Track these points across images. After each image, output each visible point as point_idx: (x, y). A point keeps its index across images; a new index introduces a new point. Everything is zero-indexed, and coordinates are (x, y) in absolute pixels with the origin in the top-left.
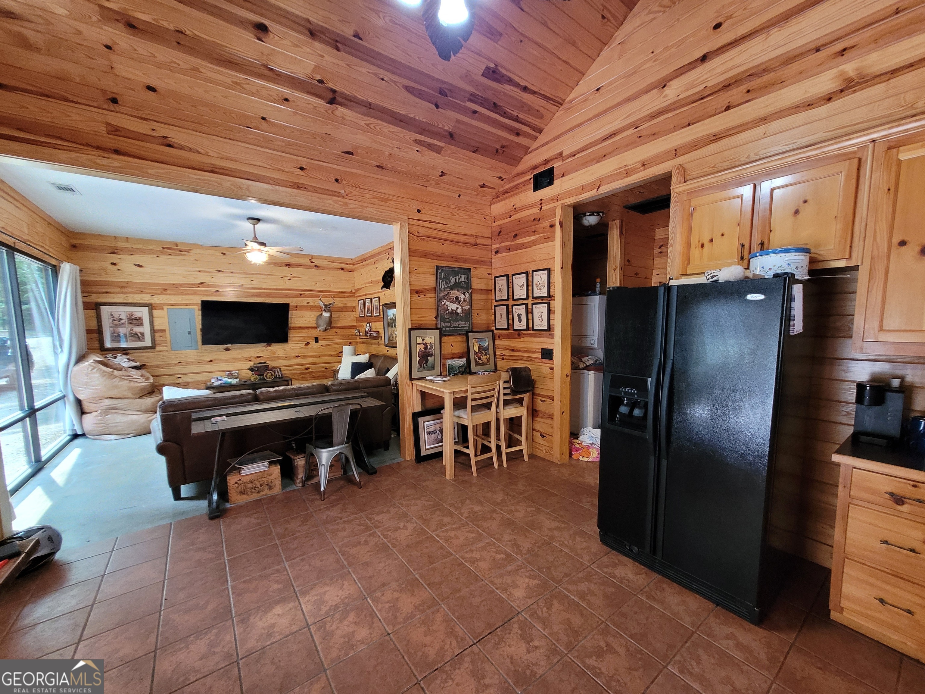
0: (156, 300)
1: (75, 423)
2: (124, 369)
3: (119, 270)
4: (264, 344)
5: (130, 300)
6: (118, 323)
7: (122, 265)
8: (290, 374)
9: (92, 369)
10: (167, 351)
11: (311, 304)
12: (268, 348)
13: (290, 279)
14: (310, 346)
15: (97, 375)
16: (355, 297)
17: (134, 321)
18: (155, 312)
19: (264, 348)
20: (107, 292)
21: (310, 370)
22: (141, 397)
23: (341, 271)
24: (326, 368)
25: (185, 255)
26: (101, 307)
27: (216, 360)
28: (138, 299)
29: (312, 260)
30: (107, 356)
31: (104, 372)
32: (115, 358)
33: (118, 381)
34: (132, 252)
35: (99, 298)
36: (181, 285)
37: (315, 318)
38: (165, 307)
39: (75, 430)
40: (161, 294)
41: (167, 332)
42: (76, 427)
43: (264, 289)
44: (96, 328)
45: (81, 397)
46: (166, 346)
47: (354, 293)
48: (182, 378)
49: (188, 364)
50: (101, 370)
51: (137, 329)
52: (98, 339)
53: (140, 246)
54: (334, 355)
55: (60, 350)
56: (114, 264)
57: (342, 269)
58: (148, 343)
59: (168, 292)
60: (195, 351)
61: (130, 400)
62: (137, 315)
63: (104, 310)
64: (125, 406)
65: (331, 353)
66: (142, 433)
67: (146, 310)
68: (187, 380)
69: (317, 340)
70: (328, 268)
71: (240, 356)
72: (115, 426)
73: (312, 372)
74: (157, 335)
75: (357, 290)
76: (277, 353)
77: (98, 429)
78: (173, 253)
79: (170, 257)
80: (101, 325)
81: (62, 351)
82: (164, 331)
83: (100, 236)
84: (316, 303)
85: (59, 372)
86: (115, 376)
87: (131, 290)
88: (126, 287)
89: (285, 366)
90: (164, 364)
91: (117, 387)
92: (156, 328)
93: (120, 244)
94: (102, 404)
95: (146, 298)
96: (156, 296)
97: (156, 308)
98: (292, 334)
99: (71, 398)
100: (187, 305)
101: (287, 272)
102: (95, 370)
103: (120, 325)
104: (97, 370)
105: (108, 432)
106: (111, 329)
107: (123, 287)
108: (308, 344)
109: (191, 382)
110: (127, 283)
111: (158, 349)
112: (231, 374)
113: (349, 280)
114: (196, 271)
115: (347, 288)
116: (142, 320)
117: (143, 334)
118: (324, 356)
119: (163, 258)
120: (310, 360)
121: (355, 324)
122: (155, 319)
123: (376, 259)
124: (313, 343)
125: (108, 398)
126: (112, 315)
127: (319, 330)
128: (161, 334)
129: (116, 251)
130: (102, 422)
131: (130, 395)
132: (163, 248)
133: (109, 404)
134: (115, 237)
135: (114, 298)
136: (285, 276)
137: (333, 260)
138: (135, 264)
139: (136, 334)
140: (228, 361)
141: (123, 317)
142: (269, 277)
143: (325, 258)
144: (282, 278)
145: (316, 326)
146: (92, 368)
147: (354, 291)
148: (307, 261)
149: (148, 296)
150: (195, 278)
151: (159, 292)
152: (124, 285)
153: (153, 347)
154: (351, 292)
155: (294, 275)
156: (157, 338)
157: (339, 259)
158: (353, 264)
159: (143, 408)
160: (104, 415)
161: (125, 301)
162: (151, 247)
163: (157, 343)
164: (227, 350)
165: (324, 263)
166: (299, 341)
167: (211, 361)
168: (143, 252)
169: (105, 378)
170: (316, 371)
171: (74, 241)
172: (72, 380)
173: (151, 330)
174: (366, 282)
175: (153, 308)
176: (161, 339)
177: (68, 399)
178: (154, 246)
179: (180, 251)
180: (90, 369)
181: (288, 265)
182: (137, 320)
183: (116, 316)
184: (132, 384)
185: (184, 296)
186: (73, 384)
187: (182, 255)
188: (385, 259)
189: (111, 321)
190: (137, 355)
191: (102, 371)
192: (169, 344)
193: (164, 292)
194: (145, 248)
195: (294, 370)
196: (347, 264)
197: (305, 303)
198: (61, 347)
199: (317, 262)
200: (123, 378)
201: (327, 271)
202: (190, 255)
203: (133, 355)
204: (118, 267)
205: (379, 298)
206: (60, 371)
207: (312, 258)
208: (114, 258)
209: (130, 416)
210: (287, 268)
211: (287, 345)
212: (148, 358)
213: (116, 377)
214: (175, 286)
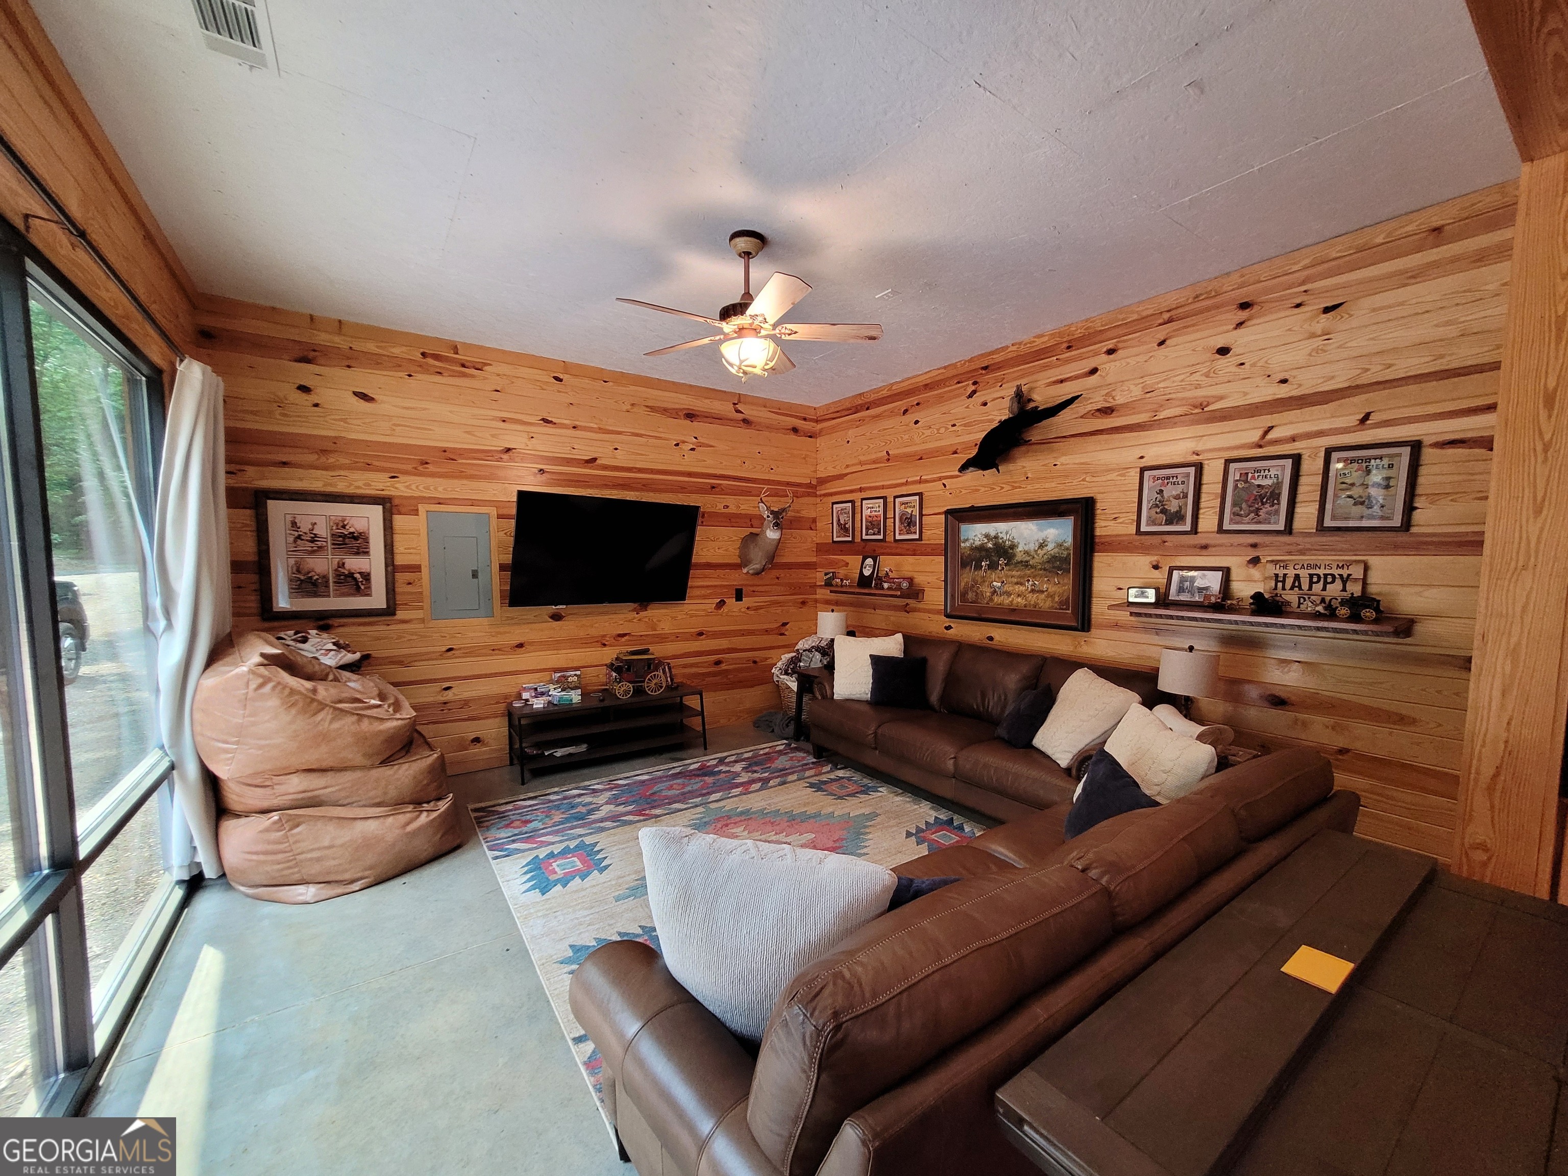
0: (403, 488)
1: (197, 843)
2: (331, 677)
3: (316, 405)
4: (632, 605)
5: (341, 487)
6: (308, 546)
7: (323, 394)
8: (684, 675)
9: (261, 686)
10: (422, 620)
11: (732, 509)
12: (643, 614)
13: (693, 449)
14: (725, 609)
15: (274, 702)
16: (816, 496)
17: (347, 541)
18: (399, 521)
19: (634, 614)
20: (285, 464)
21: (724, 667)
22: (386, 762)
23: (793, 437)
24: (755, 662)
25: (473, 376)
26: (269, 502)
27: (531, 643)
28: (360, 484)
29: (739, 407)
30: (282, 635)
31: (293, 692)
32: (305, 640)
33: (330, 717)
34: (350, 359)
35: (263, 478)
36: (462, 453)
37: (738, 544)
38: (422, 508)
39: (199, 864)
40: (416, 473)
41: (425, 570)
42: (201, 857)
43: (640, 470)
44: (253, 558)
45: (221, 771)
46: (421, 608)
47: (814, 487)
48: (453, 690)
49: (471, 652)
50: (285, 687)
51: (354, 564)
52: (254, 587)
53: (371, 347)
54: (772, 630)
55: (162, 623)
56: (304, 389)
57: (795, 430)
58: (377, 599)
59: (431, 468)
60: (485, 621)
61: (358, 774)
62: (357, 525)
63: (277, 511)
64: (343, 794)
65: (765, 626)
66: (391, 873)
67: (375, 513)
68: (466, 695)
69: (739, 596)
70: (770, 428)
71: (582, 634)
72: (318, 860)
73: (726, 670)
74: (401, 577)
75: (822, 481)
76: (662, 625)
77: (268, 868)
78: (447, 369)
79: (438, 378)
80: (267, 551)
81: (170, 626)
82: (416, 568)
83: (273, 313)
84: (742, 507)
85: (158, 690)
86: (320, 703)
87: (344, 461)
88: (331, 451)
89: (675, 657)
90: (410, 655)
91: (325, 737)
92: (399, 560)
93: (323, 338)
94: (279, 789)
95: (378, 483)
96: (402, 478)
97: (403, 510)
98: (697, 581)
99: (192, 770)
100: (473, 503)
101: (687, 431)
102: (268, 688)
103: (312, 552)
104: (274, 688)
105: (297, 877)
106: (292, 561)
107: (324, 452)
108: (722, 604)
109: (474, 700)
110: (335, 440)
111: (400, 614)
112: (566, 678)
113: (807, 456)
114: (495, 419)
115: (800, 474)
116: (366, 540)
117: (367, 577)
118: (751, 633)
119: (423, 380)
120: (724, 643)
121: (814, 559)
122: (397, 538)
123: (914, 400)
124: (731, 602)
125: (297, 771)
126: (294, 524)
127: (745, 571)
128: (408, 576)
129: (312, 354)
130: (282, 847)
131: (359, 760)
132: (424, 355)
133: (301, 788)
134: (312, 318)
135: (301, 479)
136: (684, 442)
137: (781, 409)
138: (355, 394)
139: (351, 575)
140: (555, 645)
141: (322, 530)
142: (652, 441)
143: (765, 403)
144: (677, 445)
145: (739, 561)
146: (260, 680)
147: (814, 482)
148: (726, 408)
149: (384, 476)
150: (493, 436)
151: (409, 467)
152: (329, 445)
153: (390, 611)
154: (809, 486)
155: (701, 440)
156: (401, 588)
157: (791, 406)
158: (817, 421)
159: (393, 793)
160: (287, 826)
161: (329, 489)
162: (397, 351)
163: (399, 599)
164: (556, 617)
165: (761, 414)
166: (704, 597)
167: (521, 646)
168: (376, 361)
169: (293, 711)
170: (735, 670)
171: (209, 321)
172: (198, 716)
173: (386, 566)
174: (862, 458)
175: (394, 510)
176: (409, 589)
177: (183, 778)
178: (404, 349)
179: (463, 366)
180: (253, 686)
181: (691, 416)
182: (356, 539)
183: (305, 527)
184: (365, 725)
185: (465, 482)
186: (198, 729)
187: (465, 375)
188: (962, 395)
189: (291, 539)
190: (351, 631)
191: (287, 691)
192: (426, 604)
193: (420, 468)
194: (381, 351)
195: (692, 665)
196: (805, 419)
197: (720, 508)
198: (168, 613)
199: (748, 411)
200: (341, 710)
201: (766, 433)
202: (486, 379)
203: (341, 630)
204: (313, 398)
205: (920, 495)
206: (161, 686)
207: (739, 401)
208: (306, 373)
209: (360, 826)
210: (688, 422)
211: (680, 608)
212: (378, 639)
213: (322, 706)
214: (448, 455)
